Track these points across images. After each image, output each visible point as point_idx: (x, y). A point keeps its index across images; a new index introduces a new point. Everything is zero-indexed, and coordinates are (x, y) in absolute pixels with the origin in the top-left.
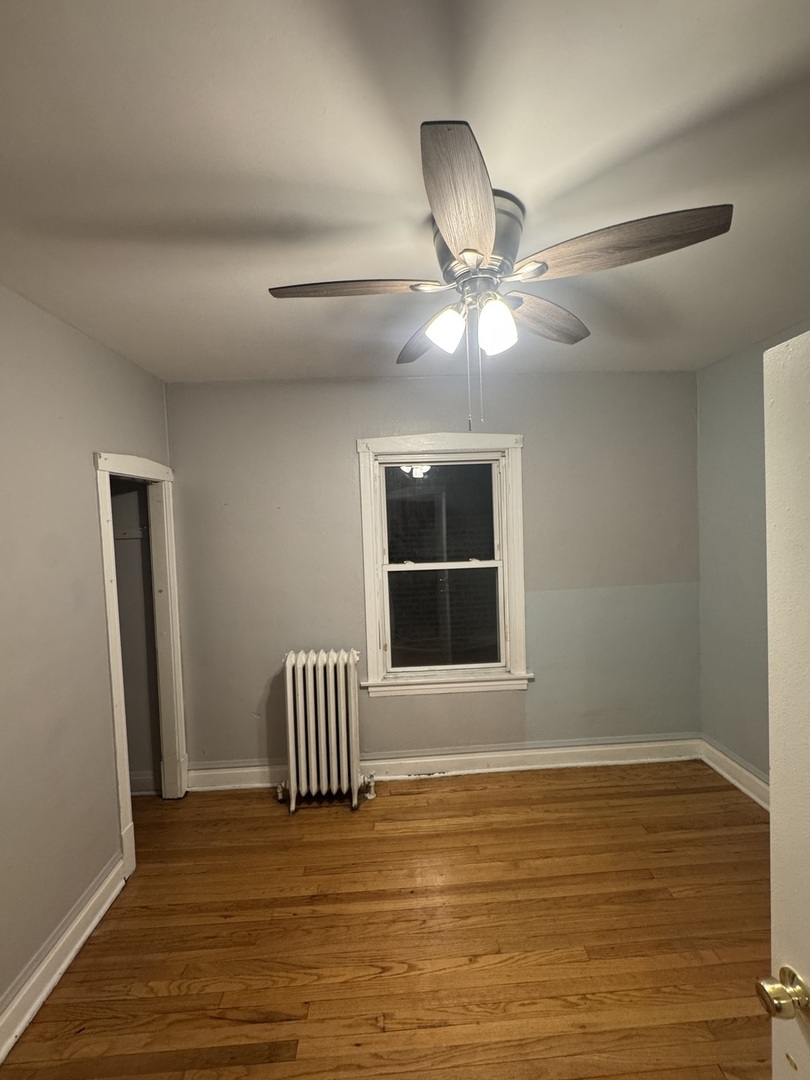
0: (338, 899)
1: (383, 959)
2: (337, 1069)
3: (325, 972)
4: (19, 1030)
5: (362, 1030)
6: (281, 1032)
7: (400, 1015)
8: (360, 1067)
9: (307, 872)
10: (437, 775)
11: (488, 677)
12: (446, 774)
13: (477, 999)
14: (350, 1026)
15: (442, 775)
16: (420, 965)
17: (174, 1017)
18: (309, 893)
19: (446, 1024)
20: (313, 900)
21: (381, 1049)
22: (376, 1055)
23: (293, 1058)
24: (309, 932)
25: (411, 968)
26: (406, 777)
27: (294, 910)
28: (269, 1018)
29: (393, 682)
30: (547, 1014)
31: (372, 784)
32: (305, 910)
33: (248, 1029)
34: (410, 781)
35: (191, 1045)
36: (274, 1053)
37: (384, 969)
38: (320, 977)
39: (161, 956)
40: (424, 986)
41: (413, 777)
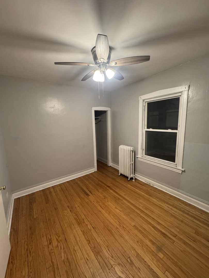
0: (111, 189)
1: (106, 198)
2: (90, 201)
3: (99, 193)
4: (77, 177)
5: (95, 201)
6: (90, 194)
7: (100, 203)
8: (91, 203)
9: (112, 183)
10: (151, 185)
11: (169, 166)
12: (154, 186)
13: (110, 211)
14: (95, 199)
15: (153, 186)
16: (109, 202)
17: (85, 185)
18: (108, 185)
19: (103, 209)
20: (108, 186)
21: (95, 204)
22: (94, 204)
23: (88, 196)
24: (103, 189)
25: (108, 201)
26: (144, 182)
27: (105, 185)
28: (90, 192)
29: (144, 158)
30: (115, 222)
31: (134, 178)
32: (106, 186)
33: (88, 191)
34: (145, 183)
35: (84, 188)
36: (87, 195)
37: (105, 199)
38: (98, 193)
39: (90, 180)
40: (106, 204)
41: (146, 183)
